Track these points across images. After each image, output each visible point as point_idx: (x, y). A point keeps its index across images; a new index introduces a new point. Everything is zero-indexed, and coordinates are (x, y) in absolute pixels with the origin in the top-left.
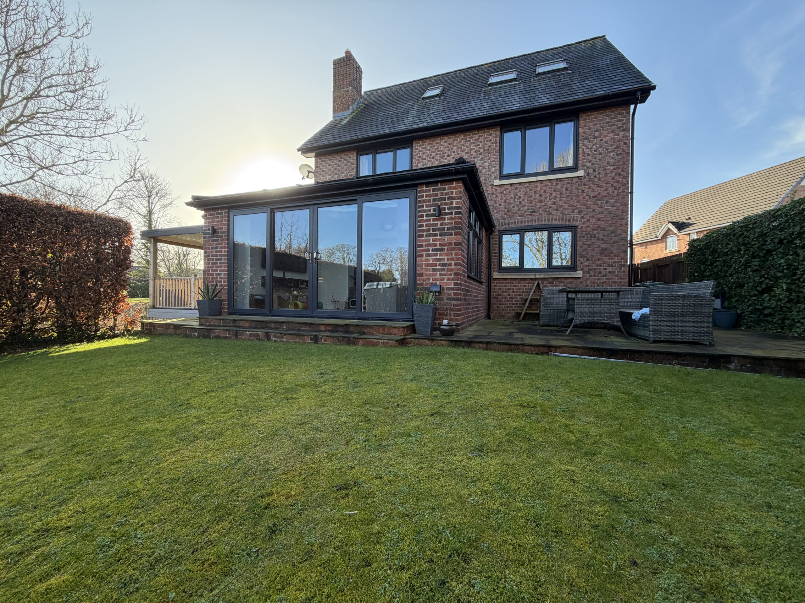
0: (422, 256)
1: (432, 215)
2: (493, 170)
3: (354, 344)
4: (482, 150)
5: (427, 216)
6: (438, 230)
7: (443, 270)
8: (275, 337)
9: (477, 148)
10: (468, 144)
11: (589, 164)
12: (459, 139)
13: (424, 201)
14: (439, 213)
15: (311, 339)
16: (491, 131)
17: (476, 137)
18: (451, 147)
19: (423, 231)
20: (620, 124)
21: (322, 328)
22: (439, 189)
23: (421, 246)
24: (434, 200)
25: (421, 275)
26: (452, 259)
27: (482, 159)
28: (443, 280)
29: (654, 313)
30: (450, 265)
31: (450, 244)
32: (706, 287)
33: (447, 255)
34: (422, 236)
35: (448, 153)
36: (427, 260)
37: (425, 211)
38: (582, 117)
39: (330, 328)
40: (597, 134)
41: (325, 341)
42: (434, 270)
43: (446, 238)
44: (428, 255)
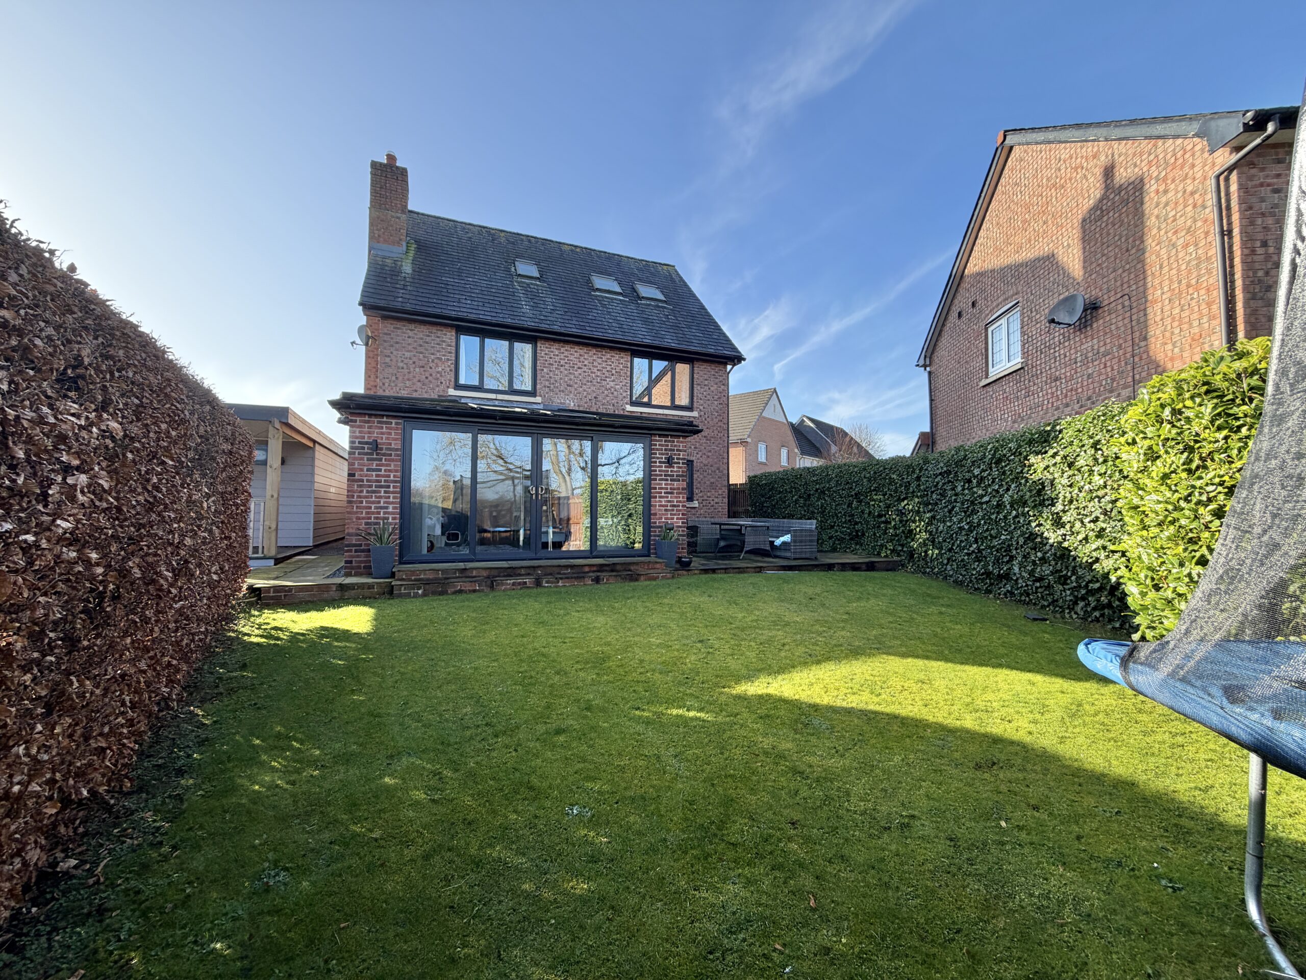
0: (656, 497)
1: (664, 463)
2: (624, 394)
3: (637, 580)
4: (614, 372)
5: (660, 462)
6: (669, 475)
7: (673, 510)
8: (547, 582)
9: (609, 368)
10: (600, 361)
11: (701, 408)
12: (591, 353)
13: (657, 449)
14: (669, 462)
15: (592, 580)
16: (622, 354)
17: (608, 356)
18: (582, 359)
19: (657, 475)
20: (721, 379)
21: (587, 569)
22: (669, 441)
23: (655, 488)
24: (666, 450)
25: (655, 514)
26: (680, 502)
27: (613, 381)
28: (673, 519)
29: (794, 540)
30: (678, 506)
31: (678, 489)
32: (811, 524)
33: (676, 497)
34: (655, 480)
35: (580, 365)
36: (661, 501)
37: (658, 458)
38: (696, 365)
39: (595, 569)
40: (706, 382)
41: (607, 580)
42: (666, 510)
43: (675, 483)
44: (660, 497)
